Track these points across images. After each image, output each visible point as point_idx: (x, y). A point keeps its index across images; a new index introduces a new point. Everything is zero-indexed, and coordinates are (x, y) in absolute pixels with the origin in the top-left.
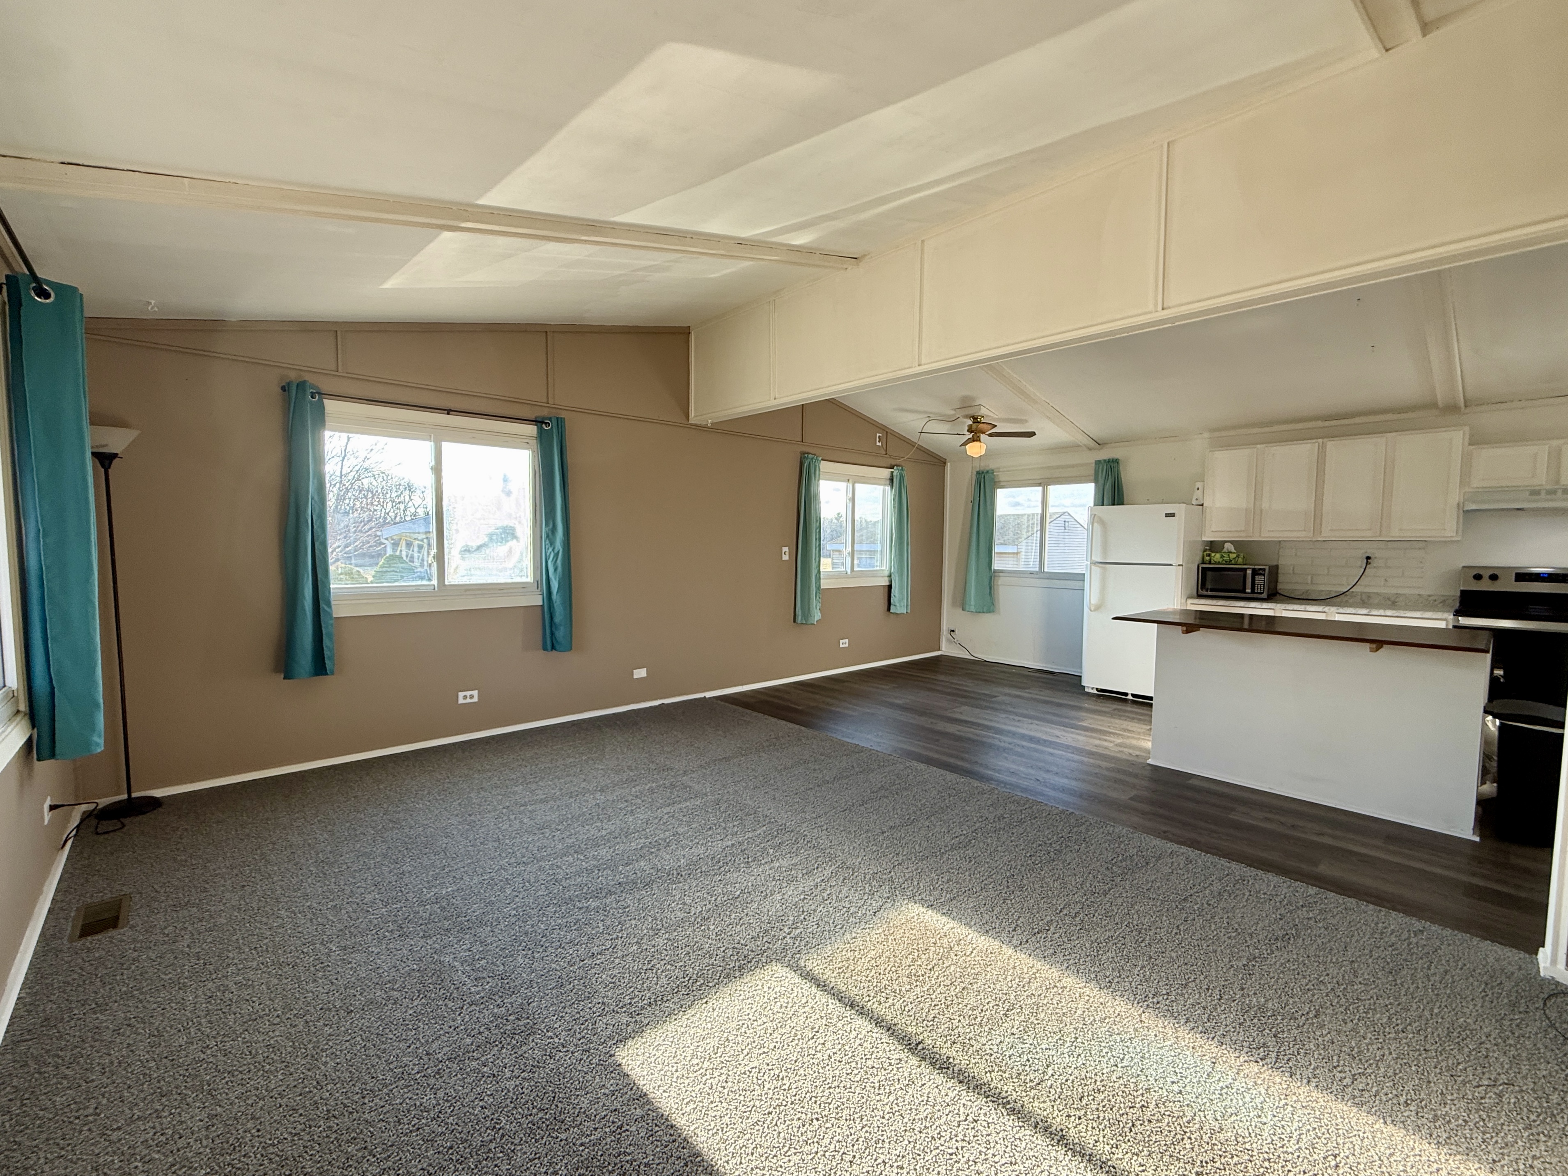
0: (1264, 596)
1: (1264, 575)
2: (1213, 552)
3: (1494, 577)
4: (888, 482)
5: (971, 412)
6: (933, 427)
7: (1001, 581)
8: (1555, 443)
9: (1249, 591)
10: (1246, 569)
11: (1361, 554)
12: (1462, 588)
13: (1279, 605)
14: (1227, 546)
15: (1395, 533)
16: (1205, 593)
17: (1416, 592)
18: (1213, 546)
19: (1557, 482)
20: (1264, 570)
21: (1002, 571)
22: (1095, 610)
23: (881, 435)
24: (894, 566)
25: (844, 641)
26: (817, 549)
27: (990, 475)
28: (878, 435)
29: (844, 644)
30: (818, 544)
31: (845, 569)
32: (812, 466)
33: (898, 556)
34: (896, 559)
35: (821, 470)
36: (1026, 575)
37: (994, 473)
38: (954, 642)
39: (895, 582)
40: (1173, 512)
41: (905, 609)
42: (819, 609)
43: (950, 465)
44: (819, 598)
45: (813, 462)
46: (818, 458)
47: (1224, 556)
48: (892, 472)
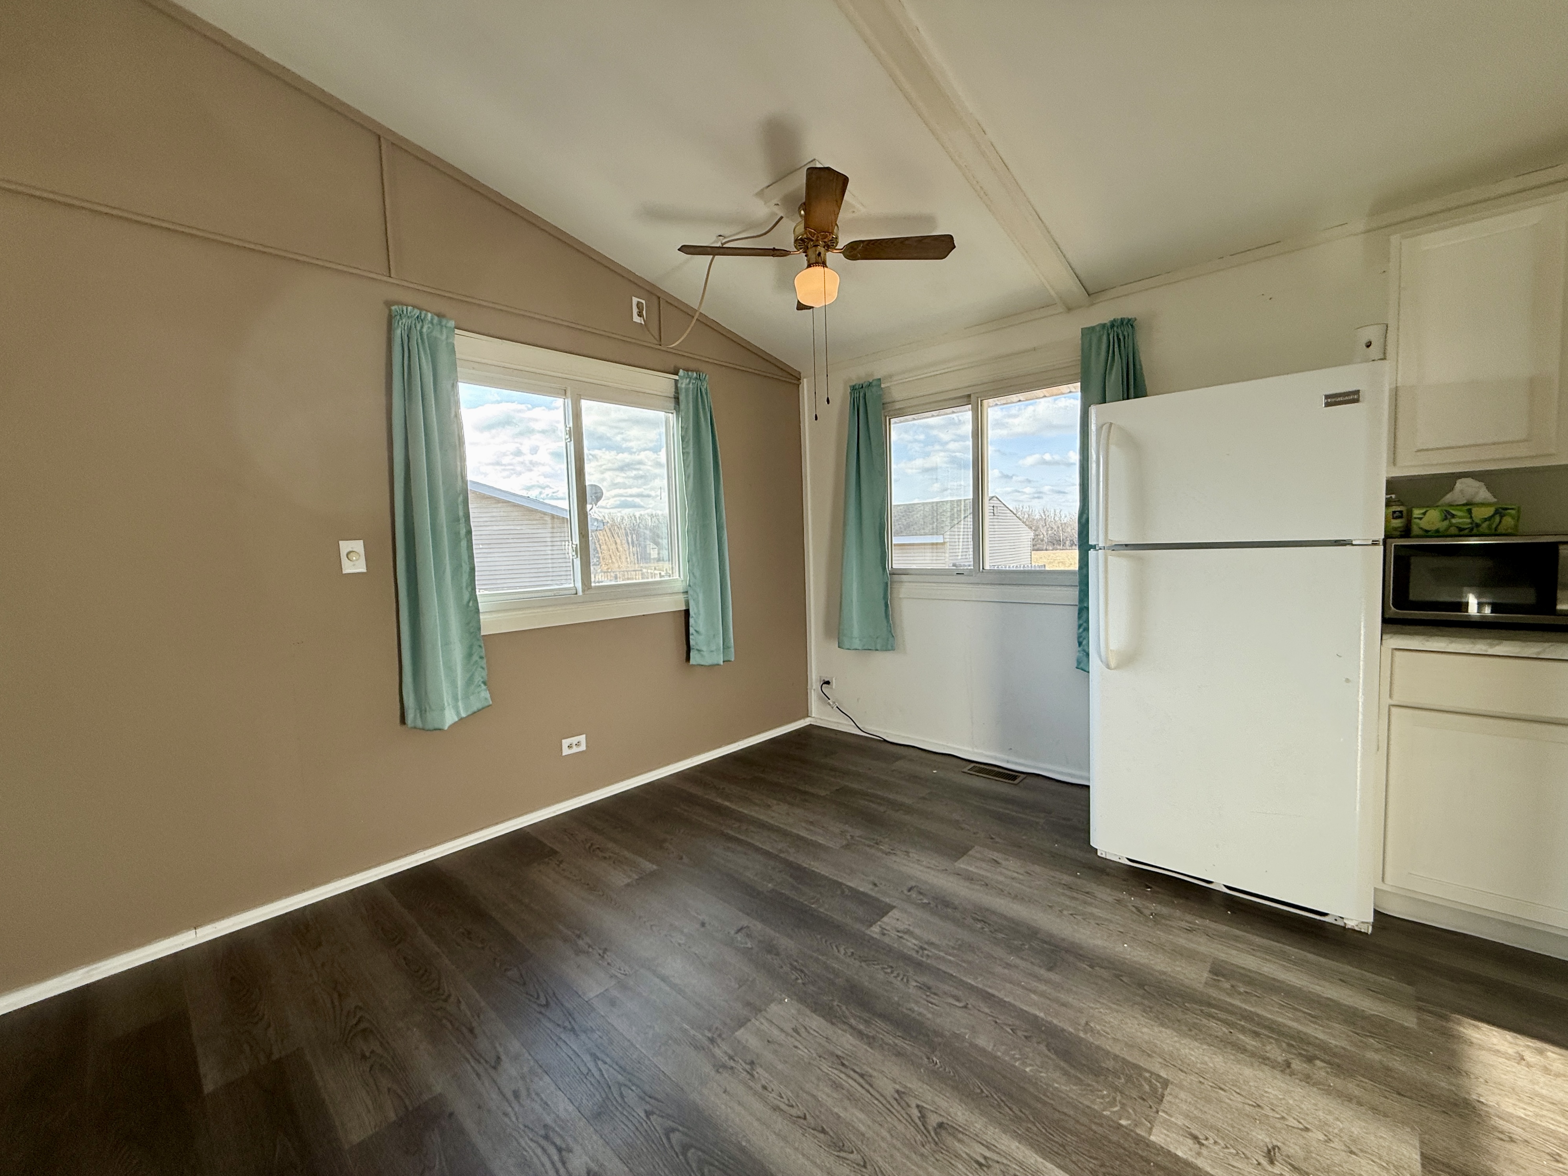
4: (673, 404)
7: (905, 589)
14: (1461, 485)
16: (1406, 613)
21: (904, 572)
22: (1117, 667)
23: (643, 302)
24: (691, 572)
25: (574, 740)
26: (464, 544)
27: (874, 389)
28: (635, 300)
29: (574, 747)
30: (463, 532)
31: (572, 585)
32: (422, 339)
33: (699, 553)
34: (694, 559)
35: (458, 356)
36: (949, 579)
37: (883, 386)
38: (829, 704)
39: (697, 604)
40: (1358, 389)
41: (722, 656)
42: (485, 683)
43: (807, 382)
44: (481, 658)
45: (422, 327)
46: (444, 322)
47: (1453, 516)
48: (676, 381)
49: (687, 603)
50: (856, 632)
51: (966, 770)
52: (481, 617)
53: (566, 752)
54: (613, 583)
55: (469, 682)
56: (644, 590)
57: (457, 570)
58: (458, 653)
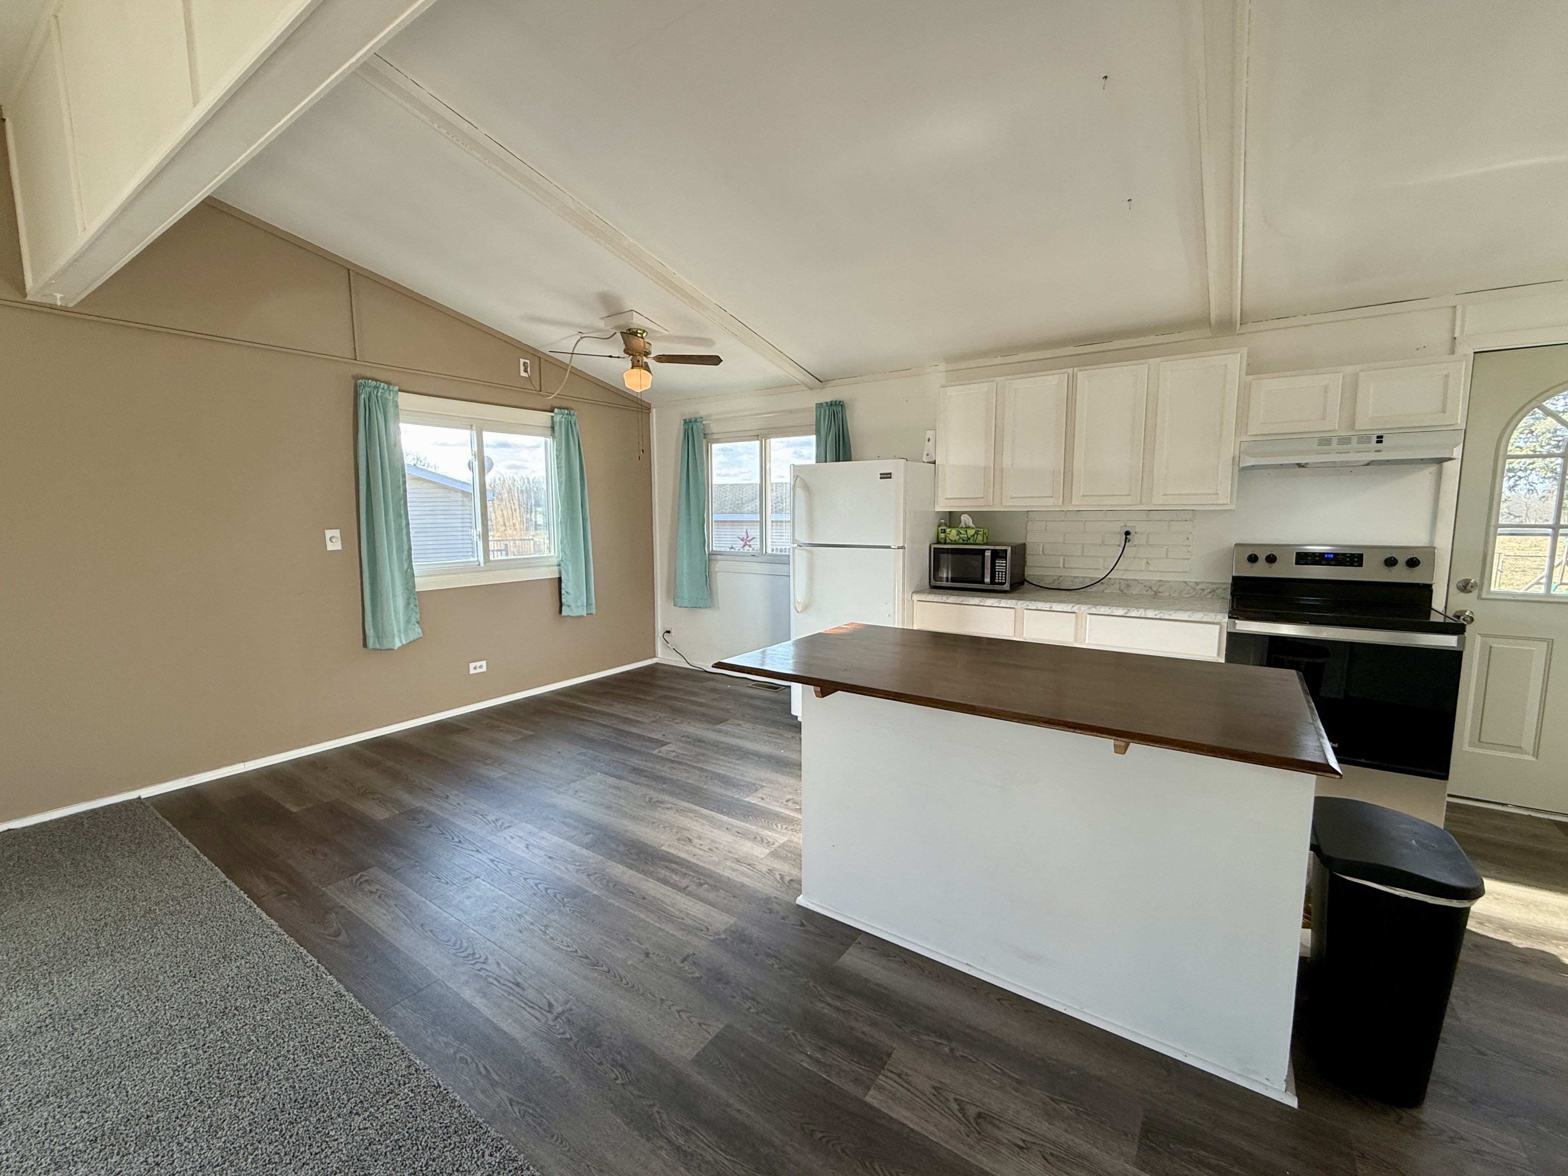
0: (1007, 587)
1: (1005, 558)
2: (949, 527)
3: (1271, 559)
4: (550, 432)
5: (621, 321)
6: (586, 346)
7: (719, 566)
8: (1349, 370)
9: (987, 580)
10: (984, 550)
11: (1118, 528)
12: (1234, 574)
13: (1020, 602)
14: (964, 518)
15: (1158, 500)
16: (939, 584)
17: (1181, 578)
18: (951, 519)
19: (1352, 426)
20: (1006, 551)
21: (720, 554)
22: (802, 611)
23: (528, 361)
24: (563, 550)
25: (478, 664)
26: (404, 531)
27: (698, 424)
28: (522, 361)
29: (478, 668)
30: (404, 523)
31: (476, 559)
32: (377, 400)
33: (569, 537)
34: (565, 542)
35: (400, 407)
36: (747, 558)
37: (704, 422)
38: (668, 647)
39: (567, 573)
40: (889, 472)
41: (585, 609)
42: (418, 623)
43: (656, 411)
44: (416, 606)
45: (378, 392)
46: (391, 388)
47: (961, 533)
48: (552, 417)
49: (560, 572)
50: (686, 595)
51: (750, 685)
52: (416, 579)
53: (472, 671)
54: (505, 558)
55: (408, 622)
56: (527, 564)
57: (400, 549)
58: (401, 602)
